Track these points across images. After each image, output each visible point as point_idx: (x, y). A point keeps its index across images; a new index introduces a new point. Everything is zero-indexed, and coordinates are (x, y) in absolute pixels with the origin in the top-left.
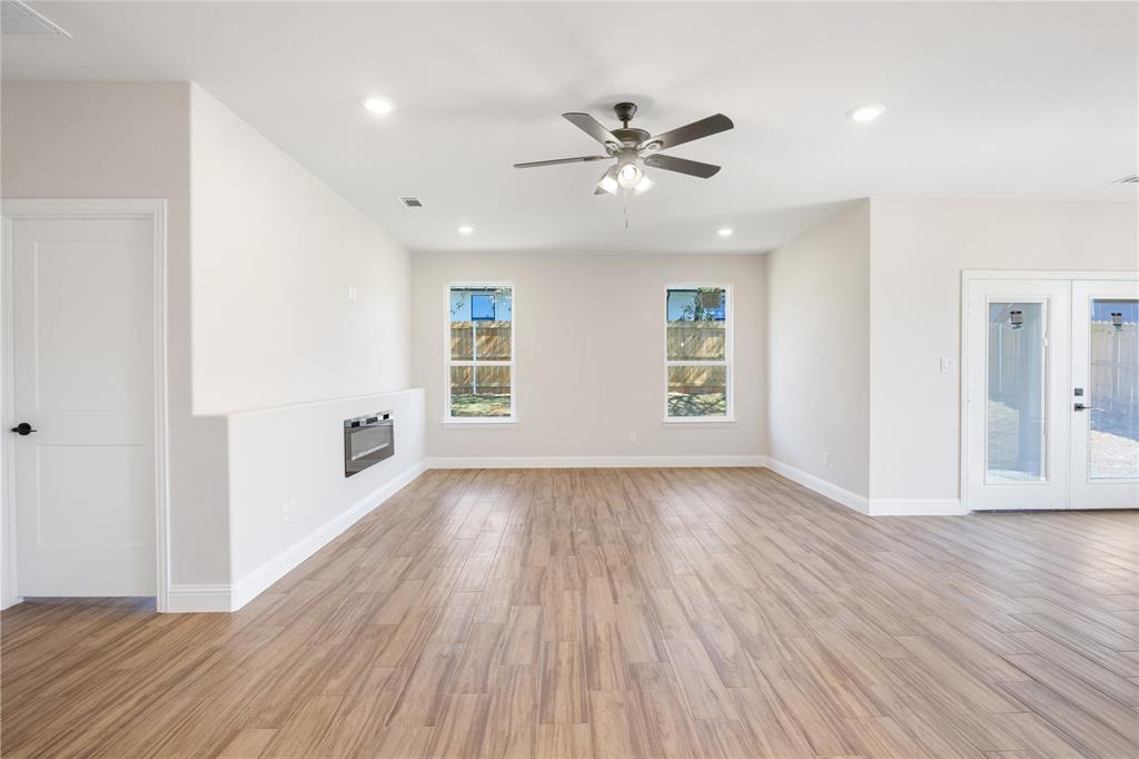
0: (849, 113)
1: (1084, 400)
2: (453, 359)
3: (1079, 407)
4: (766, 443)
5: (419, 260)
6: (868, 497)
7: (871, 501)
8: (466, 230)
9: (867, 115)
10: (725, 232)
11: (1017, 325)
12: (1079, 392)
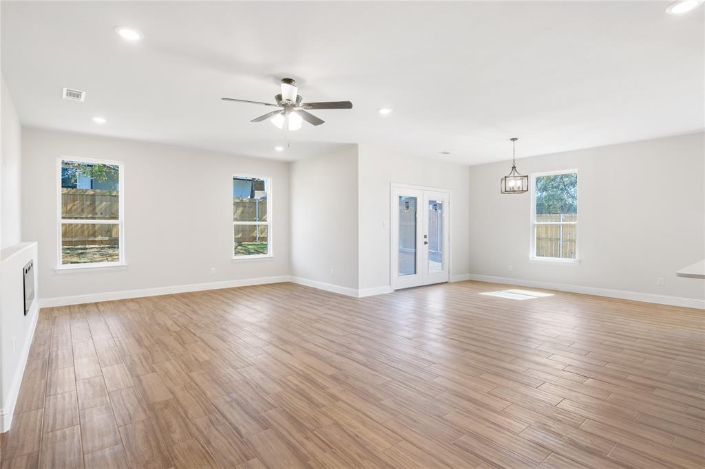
0: (378, 110)
1: (427, 240)
2: (63, 218)
3: (426, 243)
4: (290, 268)
5: (29, 132)
6: (358, 288)
7: (359, 291)
8: (99, 120)
9: (385, 112)
10: (279, 149)
11: (408, 207)
12: (425, 237)
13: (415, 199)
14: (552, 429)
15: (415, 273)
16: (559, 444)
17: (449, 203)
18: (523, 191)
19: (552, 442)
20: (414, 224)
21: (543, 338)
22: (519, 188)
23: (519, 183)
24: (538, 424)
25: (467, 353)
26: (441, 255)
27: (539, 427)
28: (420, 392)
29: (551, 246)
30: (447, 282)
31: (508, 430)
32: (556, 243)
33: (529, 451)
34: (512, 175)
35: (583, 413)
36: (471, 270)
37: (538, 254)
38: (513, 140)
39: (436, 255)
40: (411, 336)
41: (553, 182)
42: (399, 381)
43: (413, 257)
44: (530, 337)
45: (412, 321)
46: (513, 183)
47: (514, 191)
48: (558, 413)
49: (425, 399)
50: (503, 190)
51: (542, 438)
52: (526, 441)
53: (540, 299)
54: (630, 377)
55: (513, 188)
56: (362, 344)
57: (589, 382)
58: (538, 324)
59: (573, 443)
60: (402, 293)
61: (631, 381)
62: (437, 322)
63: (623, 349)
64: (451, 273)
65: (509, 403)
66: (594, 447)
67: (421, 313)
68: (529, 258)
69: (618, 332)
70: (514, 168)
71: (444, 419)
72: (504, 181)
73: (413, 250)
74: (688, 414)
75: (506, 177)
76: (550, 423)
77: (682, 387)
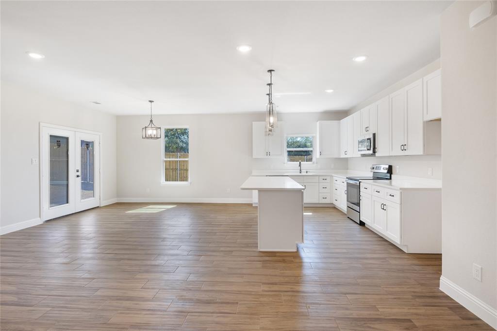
1: (79, 174)
3: (78, 176)
11: (59, 146)
12: (78, 171)
13: (67, 139)
14: (187, 297)
15: (67, 203)
16: (192, 305)
17: (100, 143)
18: (157, 138)
19: (188, 307)
20: (65, 159)
21: (173, 237)
22: (155, 136)
23: (155, 132)
24: (178, 297)
25: (122, 261)
26: (93, 185)
27: (179, 299)
28: (83, 310)
29: (173, 173)
30: (98, 207)
31: (159, 310)
32: (175, 171)
33: (174, 320)
34: (150, 126)
35: (202, 279)
36: (118, 194)
37: (167, 180)
38: (151, 101)
39: (88, 185)
40: (68, 261)
41: (172, 132)
42: (59, 307)
43: (65, 188)
44: (165, 238)
45: (67, 246)
46: (150, 132)
47: (152, 137)
48: (189, 285)
49: (90, 313)
50: (144, 136)
51: (182, 306)
52: (172, 313)
53: (168, 210)
54: (222, 249)
55: (151, 135)
56: (10, 284)
57: (202, 258)
58: (169, 228)
59: (199, 301)
60: (54, 223)
61: (222, 251)
62: (92, 242)
63: (216, 233)
64: (101, 199)
65: (157, 290)
66: (210, 298)
67: (74, 238)
68: (160, 183)
69: (212, 224)
70: (151, 121)
71: (109, 324)
72: (144, 130)
73: (65, 182)
74: (248, 261)
75: (146, 127)
76: (184, 293)
77: (243, 247)
